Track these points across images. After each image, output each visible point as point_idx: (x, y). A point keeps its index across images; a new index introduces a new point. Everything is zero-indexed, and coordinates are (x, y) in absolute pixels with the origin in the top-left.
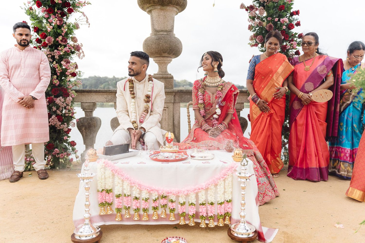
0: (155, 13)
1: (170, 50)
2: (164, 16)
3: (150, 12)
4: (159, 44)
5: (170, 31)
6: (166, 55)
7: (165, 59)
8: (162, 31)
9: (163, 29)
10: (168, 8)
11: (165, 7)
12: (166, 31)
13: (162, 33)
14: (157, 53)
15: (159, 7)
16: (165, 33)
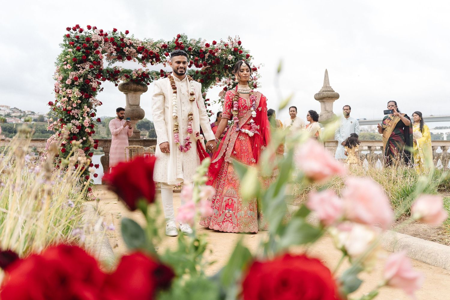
0: (130, 95)
1: (139, 116)
2: (135, 97)
3: (126, 94)
4: (133, 113)
5: (138, 105)
6: (137, 119)
7: (135, 121)
8: (134, 105)
9: (135, 104)
10: (138, 93)
11: (136, 92)
12: (136, 105)
13: (134, 106)
14: (131, 118)
15: (133, 92)
16: (136, 107)
